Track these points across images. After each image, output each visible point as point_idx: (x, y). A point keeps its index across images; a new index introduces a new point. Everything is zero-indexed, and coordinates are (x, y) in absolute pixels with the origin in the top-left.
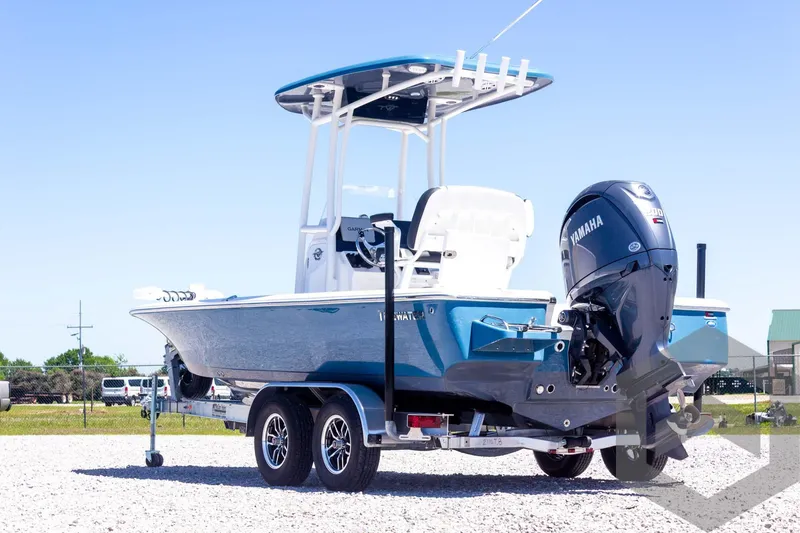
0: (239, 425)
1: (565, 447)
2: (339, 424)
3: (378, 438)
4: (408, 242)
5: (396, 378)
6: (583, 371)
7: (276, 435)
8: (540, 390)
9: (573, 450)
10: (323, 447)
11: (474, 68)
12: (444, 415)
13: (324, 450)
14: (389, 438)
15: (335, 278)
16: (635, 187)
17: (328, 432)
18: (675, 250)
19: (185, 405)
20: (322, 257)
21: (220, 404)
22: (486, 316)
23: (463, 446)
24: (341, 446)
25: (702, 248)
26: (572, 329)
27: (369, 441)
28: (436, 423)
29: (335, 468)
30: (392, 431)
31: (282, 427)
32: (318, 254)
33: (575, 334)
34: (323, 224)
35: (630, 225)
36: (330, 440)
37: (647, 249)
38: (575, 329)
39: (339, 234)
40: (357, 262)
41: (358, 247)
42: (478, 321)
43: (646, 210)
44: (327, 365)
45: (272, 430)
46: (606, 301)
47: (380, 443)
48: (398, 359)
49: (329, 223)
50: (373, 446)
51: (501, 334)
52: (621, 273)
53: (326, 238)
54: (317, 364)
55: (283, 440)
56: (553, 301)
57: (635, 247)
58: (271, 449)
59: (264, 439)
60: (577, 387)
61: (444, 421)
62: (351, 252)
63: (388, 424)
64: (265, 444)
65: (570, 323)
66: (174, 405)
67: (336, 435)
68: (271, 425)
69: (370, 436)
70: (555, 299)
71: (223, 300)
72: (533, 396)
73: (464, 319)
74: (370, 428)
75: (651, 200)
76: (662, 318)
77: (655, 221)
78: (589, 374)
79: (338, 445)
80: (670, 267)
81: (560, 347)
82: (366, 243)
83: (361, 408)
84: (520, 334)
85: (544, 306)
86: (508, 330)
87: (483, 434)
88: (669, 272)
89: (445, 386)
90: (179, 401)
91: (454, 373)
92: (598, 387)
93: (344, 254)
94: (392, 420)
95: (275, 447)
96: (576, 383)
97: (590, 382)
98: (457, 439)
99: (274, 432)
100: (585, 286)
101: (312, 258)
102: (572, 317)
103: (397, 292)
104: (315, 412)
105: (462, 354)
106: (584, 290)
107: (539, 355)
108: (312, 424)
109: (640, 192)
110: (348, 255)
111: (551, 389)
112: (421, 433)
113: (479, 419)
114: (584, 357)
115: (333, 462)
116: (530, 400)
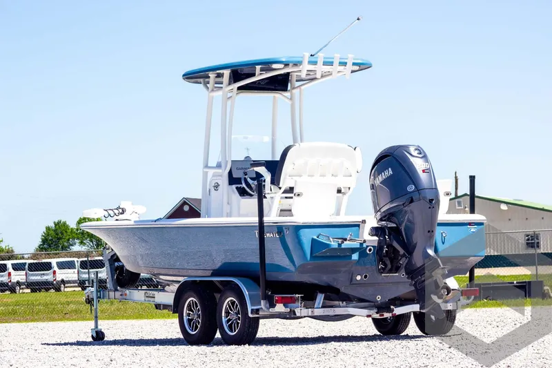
0: (166, 307)
1: (377, 313)
2: (233, 303)
3: (257, 311)
4: (275, 181)
5: (267, 273)
6: (385, 265)
7: (193, 312)
8: (359, 278)
9: (383, 315)
10: (223, 318)
11: (315, 63)
12: (297, 295)
13: (224, 320)
14: (264, 311)
15: (228, 203)
16: (412, 150)
17: (226, 309)
18: (436, 189)
19: (120, 293)
20: (220, 188)
21: (150, 292)
22: (320, 234)
23: (310, 314)
24: (235, 317)
25: (472, 179)
26: (377, 238)
27: (252, 313)
28: (293, 301)
29: (232, 331)
30: (265, 306)
31: (197, 307)
32: (216, 187)
33: (379, 242)
34: (219, 166)
35: (408, 175)
36: (227, 313)
37: (418, 189)
38: (379, 239)
39: (230, 173)
40: (242, 193)
41: (243, 182)
42: (315, 237)
43: (418, 164)
44: (225, 264)
45: (190, 309)
46: (396, 221)
47: (258, 314)
48: (267, 261)
49: (223, 165)
50: (254, 316)
51: (328, 245)
52: (403, 204)
53: (221, 176)
54: (218, 265)
55: (197, 315)
56: (364, 222)
57: (411, 188)
58: (190, 321)
59: (185, 315)
60: (383, 275)
61: (298, 298)
62: (239, 186)
63: (263, 302)
64: (185, 318)
65: (376, 235)
66: (112, 294)
67: (231, 310)
68: (189, 305)
69: (252, 310)
70: (365, 221)
71: (152, 221)
72: (354, 282)
73: (307, 237)
74: (252, 305)
75: (421, 158)
76: (429, 232)
77: (424, 171)
78: (389, 266)
79: (233, 316)
80: (432, 200)
81: (370, 250)
82: (249, 180)
83: (246, 293)
84: (340, 245)
85: (358, 226)
86: (332, 243)
87: (323, 307)
88: (433, 203)
89: (297, 278)
90: (116, 290)
91: (302, 269)
92: (397, 274)
93: (234, 186)
94: (265, 299)
95: (192, 320)
96: (382, 273)
97: (390, 271)
98: (306, 310)
99: (191, 310)
100: (384, 212)
101: (213, 189)
102: (376, 231)
103: (266, 219)
104: (217, 296)
105: (306, 258)
106: (384, 214)
107: (355, 257)
108: (216, 304)
109: (415, 153)
110: (237, 188)
111: (366, 277)
112: (284, 308)
113: (320, 298)
114: (384, 256)
115: (230, 327)
116: (353, 284)
